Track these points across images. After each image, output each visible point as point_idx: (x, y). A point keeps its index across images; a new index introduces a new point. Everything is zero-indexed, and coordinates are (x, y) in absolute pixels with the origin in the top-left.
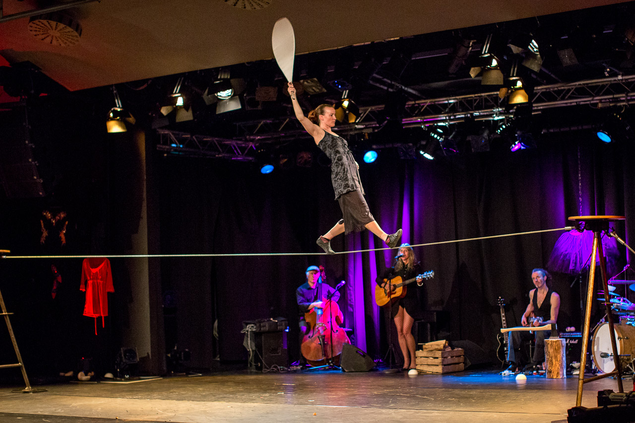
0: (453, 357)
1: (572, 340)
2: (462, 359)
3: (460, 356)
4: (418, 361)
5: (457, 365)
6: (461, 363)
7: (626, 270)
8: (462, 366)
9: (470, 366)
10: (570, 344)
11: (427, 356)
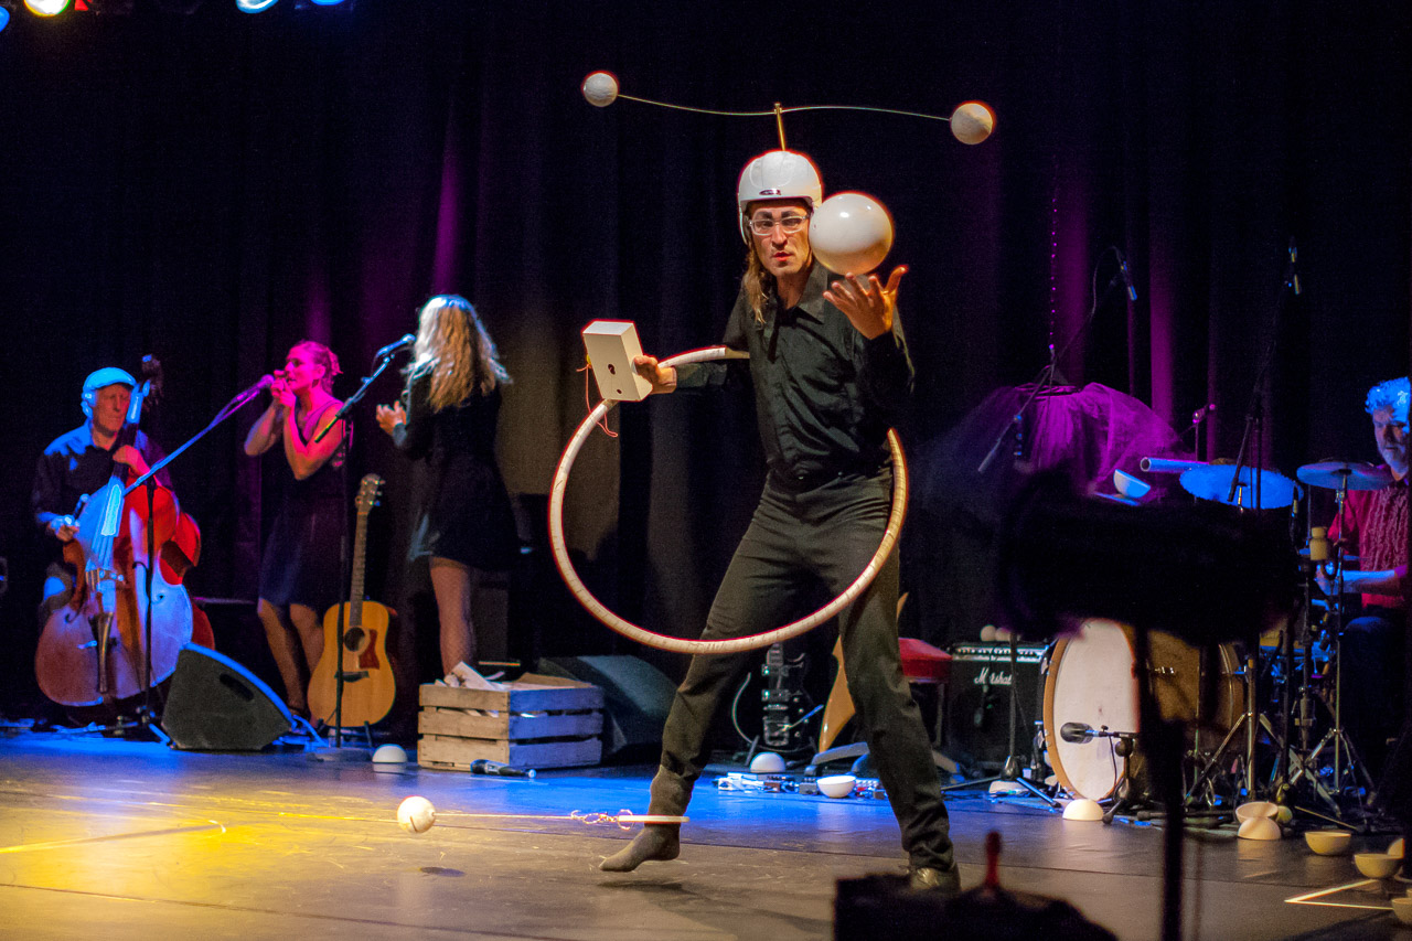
0: (559, 713)
1: (998, 674)
2: (592, 724)
3: (588, 712)
4: (426, 722)
5: (572, 746)
6: (590, 737)
7: (1203, 423)
8: (593, 750)
9: (625, 748)
10: (991, 687)
11: (462, 706)
